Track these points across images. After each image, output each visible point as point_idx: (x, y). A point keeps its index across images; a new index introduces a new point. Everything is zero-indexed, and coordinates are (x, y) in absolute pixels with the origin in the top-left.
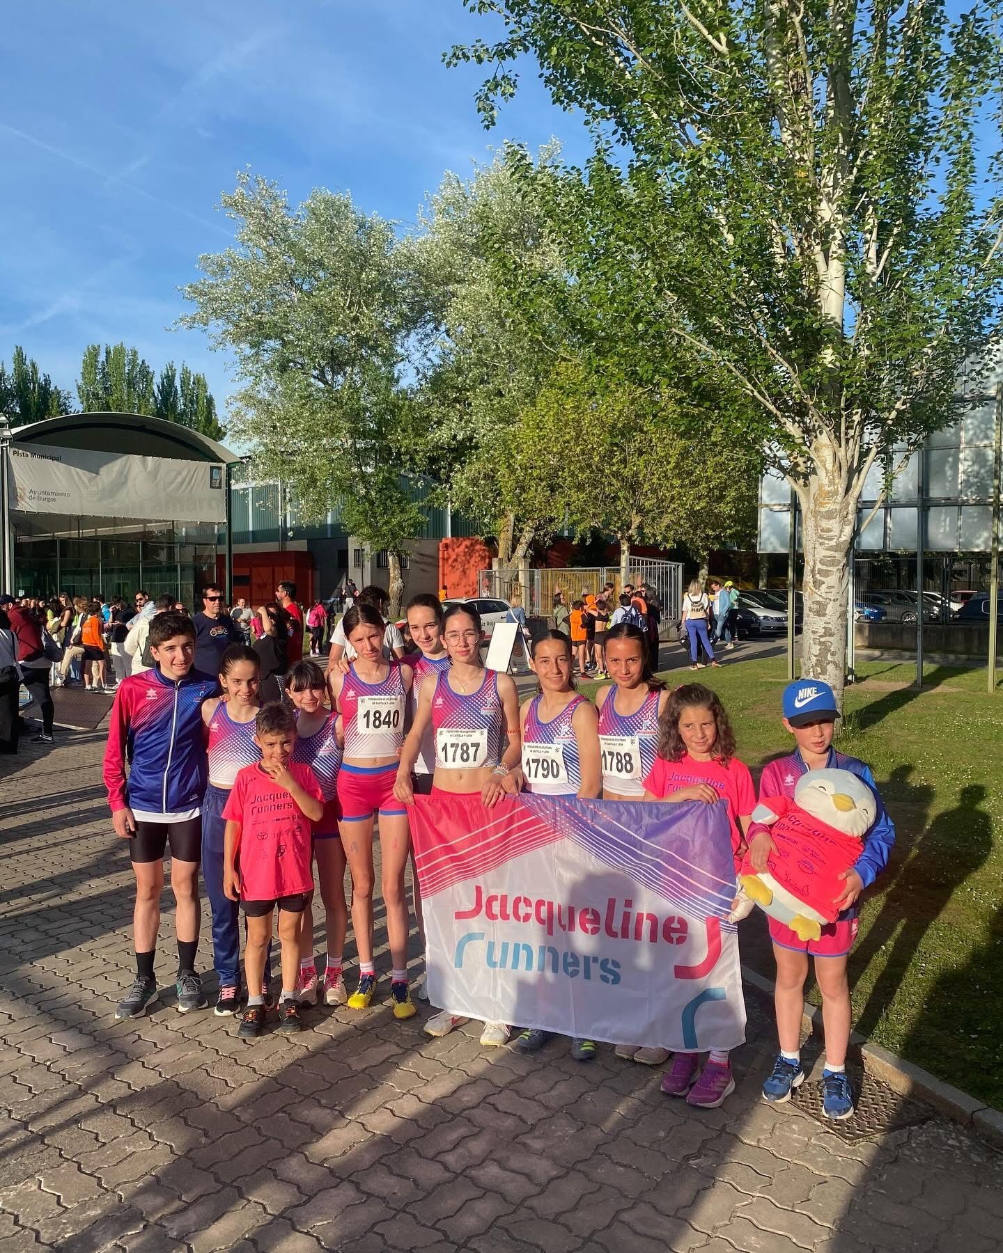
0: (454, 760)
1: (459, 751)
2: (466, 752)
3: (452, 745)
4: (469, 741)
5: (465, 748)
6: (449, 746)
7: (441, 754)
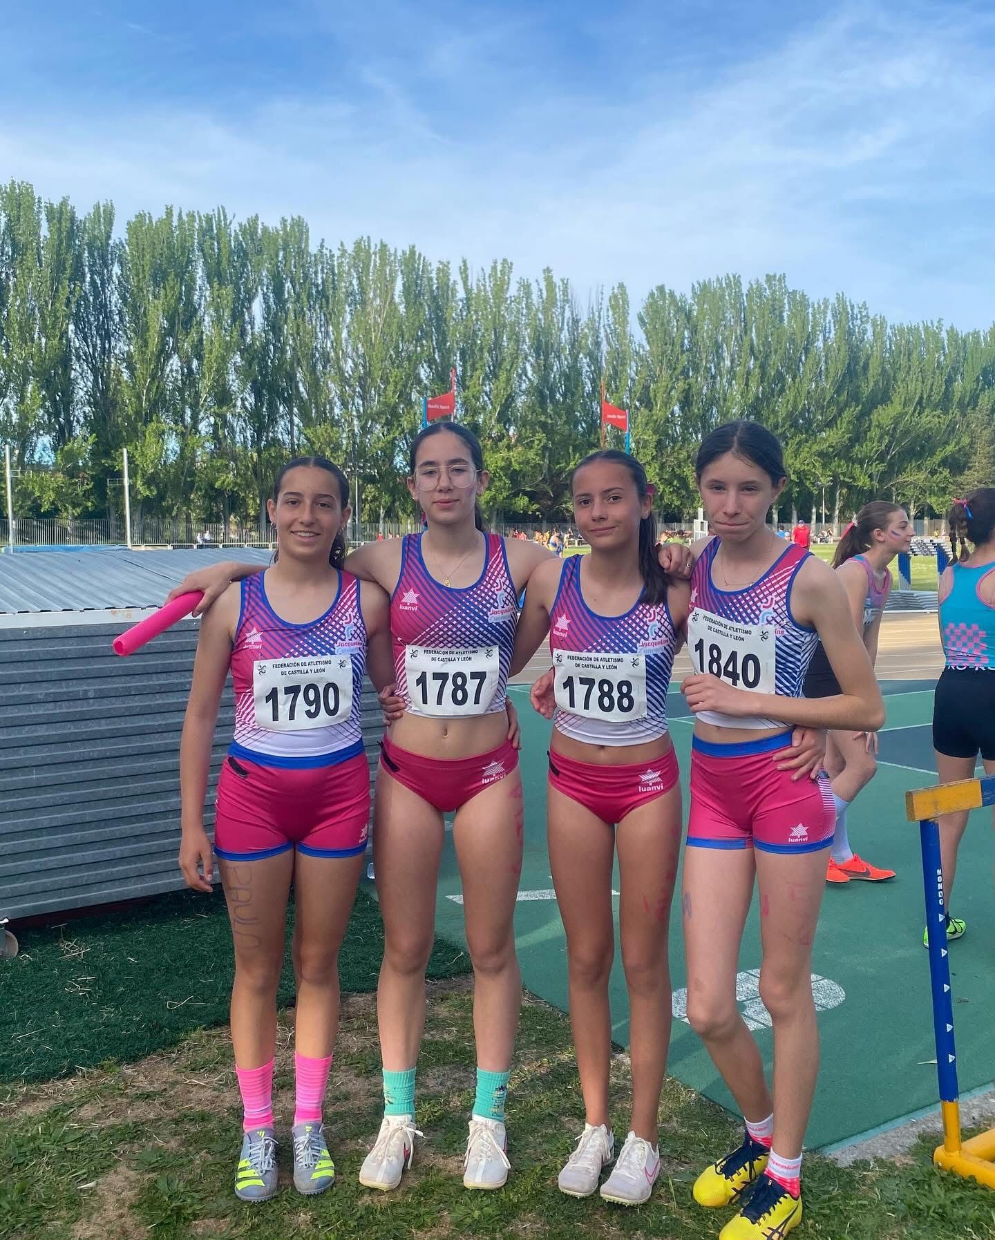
0: (439, 702)
1: (449, 687)
2: (462, 687)
3: (436, 676)
4: (467, 668)
5: (459, 681)
6: (429, 677)
7: (415, 692)
